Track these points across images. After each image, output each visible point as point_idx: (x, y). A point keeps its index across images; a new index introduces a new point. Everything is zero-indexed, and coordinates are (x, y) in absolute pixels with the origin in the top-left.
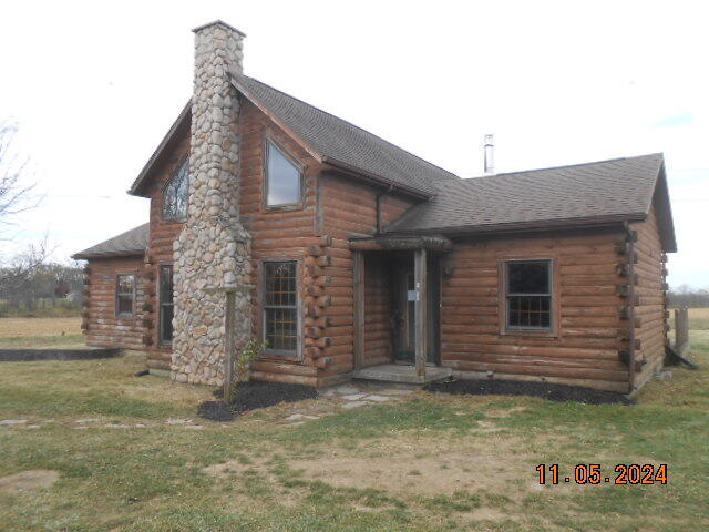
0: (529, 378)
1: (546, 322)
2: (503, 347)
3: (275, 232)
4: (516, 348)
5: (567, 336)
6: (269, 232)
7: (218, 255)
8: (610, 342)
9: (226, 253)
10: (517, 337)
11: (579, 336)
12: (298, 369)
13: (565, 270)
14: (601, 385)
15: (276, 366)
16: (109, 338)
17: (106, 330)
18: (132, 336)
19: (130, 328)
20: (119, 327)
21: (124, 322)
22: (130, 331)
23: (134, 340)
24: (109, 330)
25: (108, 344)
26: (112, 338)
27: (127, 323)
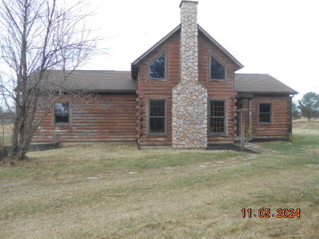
0: (265, 137)
1: (269, 121)
2: (258, 129)
3: (214, 89)
4: (261, 129)
5: (275, 125)
6: (212, 89)
7: (200, 97)
8: (285, 126)
9: (205, 96)
10: (261, 125)
11: (278, 125)
12: (225, 138)
13: (275, 106)
14: (283, 137)
15: (216, 138)
16: (49, 137)
17: (44, 132)
18: (69, 135)
19: (67, 130)
20: (58, 130)
21: (62, 128)
22: (67, 132)
23: (71, 136)
24: (46, 132)
25: (47, 140)
26: (50, 137)
27: (64, 128)
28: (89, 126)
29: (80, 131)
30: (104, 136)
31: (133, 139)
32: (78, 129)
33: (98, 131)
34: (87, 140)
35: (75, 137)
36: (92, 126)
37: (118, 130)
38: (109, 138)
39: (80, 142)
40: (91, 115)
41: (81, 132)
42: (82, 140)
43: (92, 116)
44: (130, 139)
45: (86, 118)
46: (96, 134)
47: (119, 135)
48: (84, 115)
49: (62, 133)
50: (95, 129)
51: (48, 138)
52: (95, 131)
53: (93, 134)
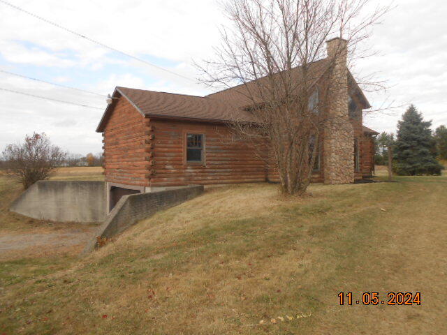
16: (180, 178)
17: (175, 173)
18: (202, 176)
19: (200, 170)
20: (189, 170)
21: (194, 167)
22: (200, 172)
23: (204, 178)
24: (178, 173)
25: (177, 183)
26: (182, 179)
27: (198, 167)
28: (222, 164)
29: (214, 170)
30: (236, 177)
31: (262, 180)
32: (211, 168)
33: (231, 170)
34: (221, 181)
35: (209, 178)
36: (226, 164)
37: (249, 169)
38: (241, 178)
39: (214, 184)
40: (225, 151)
41: (215, 172)
42: (216, 181)
43: (226, 153)
44: (259, 180)
45: (219, 155)
46: (230, 174)
47: (250, 175)
48: (218, 151)
49: (195, 174)
50: (229, 168)
51: (179, 180)
52: (229, 170)
53: (227, 174)
